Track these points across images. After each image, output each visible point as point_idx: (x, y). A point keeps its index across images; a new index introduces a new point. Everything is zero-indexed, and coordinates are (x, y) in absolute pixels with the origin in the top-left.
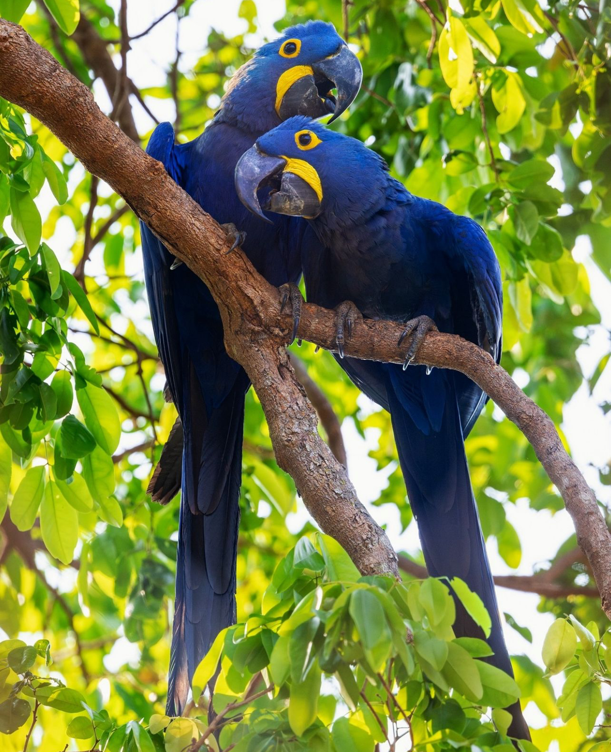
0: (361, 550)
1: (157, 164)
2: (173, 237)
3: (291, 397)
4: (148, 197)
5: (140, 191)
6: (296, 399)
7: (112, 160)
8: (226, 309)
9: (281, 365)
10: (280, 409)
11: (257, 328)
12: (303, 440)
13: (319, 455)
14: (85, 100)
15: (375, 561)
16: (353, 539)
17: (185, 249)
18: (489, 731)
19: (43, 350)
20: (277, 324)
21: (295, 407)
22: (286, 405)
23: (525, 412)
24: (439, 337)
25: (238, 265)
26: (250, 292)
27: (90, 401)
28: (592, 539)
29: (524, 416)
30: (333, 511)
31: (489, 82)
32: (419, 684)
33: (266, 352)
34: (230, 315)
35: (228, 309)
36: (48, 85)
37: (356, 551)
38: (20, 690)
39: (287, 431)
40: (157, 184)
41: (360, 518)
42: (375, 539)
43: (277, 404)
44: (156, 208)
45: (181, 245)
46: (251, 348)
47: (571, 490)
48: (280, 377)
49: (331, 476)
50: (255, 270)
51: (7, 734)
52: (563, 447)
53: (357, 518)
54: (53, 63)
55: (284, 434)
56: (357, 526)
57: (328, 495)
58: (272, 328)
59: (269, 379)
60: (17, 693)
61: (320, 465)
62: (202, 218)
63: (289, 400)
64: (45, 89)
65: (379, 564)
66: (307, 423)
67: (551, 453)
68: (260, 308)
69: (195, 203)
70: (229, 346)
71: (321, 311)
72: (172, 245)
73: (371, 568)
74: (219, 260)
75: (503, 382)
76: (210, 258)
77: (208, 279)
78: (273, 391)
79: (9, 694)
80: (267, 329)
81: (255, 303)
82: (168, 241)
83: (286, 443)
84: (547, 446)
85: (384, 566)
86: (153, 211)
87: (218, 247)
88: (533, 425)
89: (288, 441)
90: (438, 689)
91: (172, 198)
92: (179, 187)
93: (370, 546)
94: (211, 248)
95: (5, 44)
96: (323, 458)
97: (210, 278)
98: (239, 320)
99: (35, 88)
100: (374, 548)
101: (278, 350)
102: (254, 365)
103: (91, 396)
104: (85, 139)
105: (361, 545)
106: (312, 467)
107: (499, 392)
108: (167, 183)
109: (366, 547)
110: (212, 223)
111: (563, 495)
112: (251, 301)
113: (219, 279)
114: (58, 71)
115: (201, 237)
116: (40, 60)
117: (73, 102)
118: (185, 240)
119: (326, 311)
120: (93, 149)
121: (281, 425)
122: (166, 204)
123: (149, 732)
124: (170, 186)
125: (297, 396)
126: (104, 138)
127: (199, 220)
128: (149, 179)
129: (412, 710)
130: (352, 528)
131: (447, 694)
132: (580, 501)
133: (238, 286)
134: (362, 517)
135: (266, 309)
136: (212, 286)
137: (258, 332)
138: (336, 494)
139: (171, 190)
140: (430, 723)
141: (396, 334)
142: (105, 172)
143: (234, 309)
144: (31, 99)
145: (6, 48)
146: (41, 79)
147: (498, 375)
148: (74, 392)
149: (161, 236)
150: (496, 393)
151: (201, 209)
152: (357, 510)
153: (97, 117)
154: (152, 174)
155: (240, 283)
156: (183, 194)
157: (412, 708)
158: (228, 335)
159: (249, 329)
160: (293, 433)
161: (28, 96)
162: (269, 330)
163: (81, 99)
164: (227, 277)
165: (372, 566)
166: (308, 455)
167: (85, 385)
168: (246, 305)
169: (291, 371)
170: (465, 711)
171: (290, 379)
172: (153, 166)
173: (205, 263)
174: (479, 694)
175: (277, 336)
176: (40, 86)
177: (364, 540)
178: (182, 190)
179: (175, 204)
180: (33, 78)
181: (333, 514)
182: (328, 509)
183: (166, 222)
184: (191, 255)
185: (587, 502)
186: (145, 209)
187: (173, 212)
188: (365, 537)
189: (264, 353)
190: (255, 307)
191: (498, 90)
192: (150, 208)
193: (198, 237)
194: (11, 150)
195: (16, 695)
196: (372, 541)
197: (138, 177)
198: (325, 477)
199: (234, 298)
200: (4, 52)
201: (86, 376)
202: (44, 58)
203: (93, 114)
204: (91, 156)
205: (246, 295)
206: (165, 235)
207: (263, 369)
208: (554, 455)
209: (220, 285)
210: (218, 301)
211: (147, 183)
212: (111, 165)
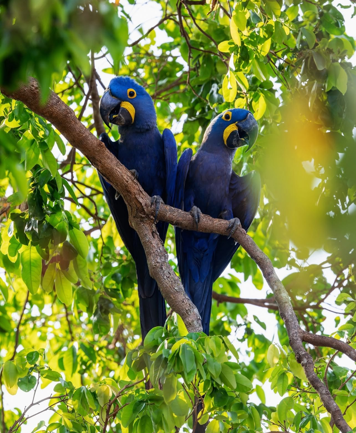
0: (185, 315)
1: (102, 144)
2: (108, 175)
3: (157, 246)
4: (97, 158)
5: (94, 155)
6: (159, 247)
7: (82, 141)
8: (130, 207)
9: (153, 232)
10: (152, 251)
11: (143, 216)
12: (162, 265)
13: (169, 272)
14: (71, 115)
15: (191, 320)
16: (182, 310)
17: (113, 180)
18: (238, 402)
19: (54, 214)
20: (152, 214)
21: (159, 251)
22: (155, 250)
23: (259, 256)
24: (222, 222)
25: (135, 188)
26: (141, 200)
27: (75, 236)
28: (286, 314)
29: (258, 258)
30: (174, 297)
31: (252, 98)
32: (209, 381)
33: (147, 226)
34: (131, 209)
35: (131, 207)
36: (55, 109)
37: (183, 315)
38: (32, 371)
39: (155, 261)
40: (102, 152)
41: (185, 300)
42: (192, 310)
43: (151, 249)
44: (101, 162)
45: (111, 179)
46: (140, 224)
47: (278, 292)
48: (152, 237)
49: (173, 282)
50: (143, 190)
51: (26, 392)
52: (275, 272)
53: (184, 300)
54: (57, 99)
55: (153, 262)
56: (184, 304)
57: (172, 290)
58: (150, 216)
59: (147, 238)
60: (31, 372)
61: (169, 277)
62: (121, 167)
63: (156, 247)
64: (54, 110)
65: (193, 321)
66: (163, 258)
67: (269, 275)
68: (144, 207)
69: (118, 160)
70: (131, 223)
71: (172, 209)
72: (107, 178)
73: (189, 323)
74: (128, 186)
75: (250, 242)
76: (124, 185)
77: (123, 194)
78: (149, 243)
79: (27, 373)
80: (148, 216)
81: (143, 205)
82: (105, 177)
83: (154, 266)
84: (268, 272)
85: (195, 322)
86: (99, 164)
87: (127, 180)
88: (262, 262)
89: (155, 265)
90: (217, 383)
91: (108, 158)
92: (111, 153)
93: (189, 313)
94: (124, 180)
95: (37, 90)
96: (170, 274)
97: (123, 193)
98: (136, 212)
99: (49, 110)
100: (191, 314)
101: (152, 225)
102: (141, 232)
103: (75, 233)
104: (71, 132)
105: (185, 313)
106: (165, 277)
107: (248, 247)
108: (106, 152)
109: (188, 313)
110: (125, 169)
111: (274, 293)
112: (141, 204)
113: (128, 194)
114: (60, 103)
115: (120, 175)
116: (52, 98)
117: (66, 116)
118: (113, 177)
119: (173, 209)
120: (74, 136)
121: (152, 258)
122: (105, 161)
123: (90, 390)
124: (107, 153)
125: (160, 246)
126: (79, 132)
127: (119, 168)
128: (98, 150)
129: (205, 392)
130: (182, 305)
131: (221, 386)
132: (282, 297)
133: (135, 197)
134: (186, 300)
135: (147, 207)
136: (124, 197)
137: (144, 218)
138: (175, 290)
139: (107, 155)
140: (213, 398)
141: (204, 220)
142: (79, 146)
143: (133, 207)
144: (47, 114)
145: (37, 92)
146: (52, 106)
147: (248, 239)
148: (68, 231)
149: (102, 174)
150: (247, 247)
151: (120, 163)
152: (184, 297)
153: (76, 123)
154: (99, 148)
155: (136, 196)
156: (112, 156)
157: (205, 391)
158: (130, 217)
159: (140, 216)
160: (157, 262)
161: (46, 113)
162: (148, 217)
163: (69, 115)
164: (131, 193)
165: (190, 322)
166: (164, 272)
167: (73, 228)
168: (139, 205)
169: (157, 235)
170: (228, 393)
171: (157, 238)
172: (100, 144)
173: (121, 187)
174: (235, 386)
175: (152, 219)
176: (51, 109)
177: (187, 311)
178: (112, 154)
179: (109, 161)
180: (49, 105)
181: (174, 298)
182: (172, 296)
183: (105, 169)
184: (116, 183)
185: (284, 297)
186: (96, 162)
187: (108, 165)
188: (187, 309)
189: (146, 227)
190: (142, 207)
191: (256, 102)
192: (98, 162)
193: (119, 176)
194: (39, 133)
195: (30, 373)
196: (190, 311)
197: (93, 149)
198: (170, 282)
199: (133, 202)
200: (36, 94)
201: (73, 225)
202: (54, 97)
203: (74, 121)
204: (73, 139)
205: (139, 201)
206: (104, 174)
207: (145, 234)
208: (271, 276)
209: (128, 196)
210: (126, 203)
211: (97, 151)
212: (82, 143)
